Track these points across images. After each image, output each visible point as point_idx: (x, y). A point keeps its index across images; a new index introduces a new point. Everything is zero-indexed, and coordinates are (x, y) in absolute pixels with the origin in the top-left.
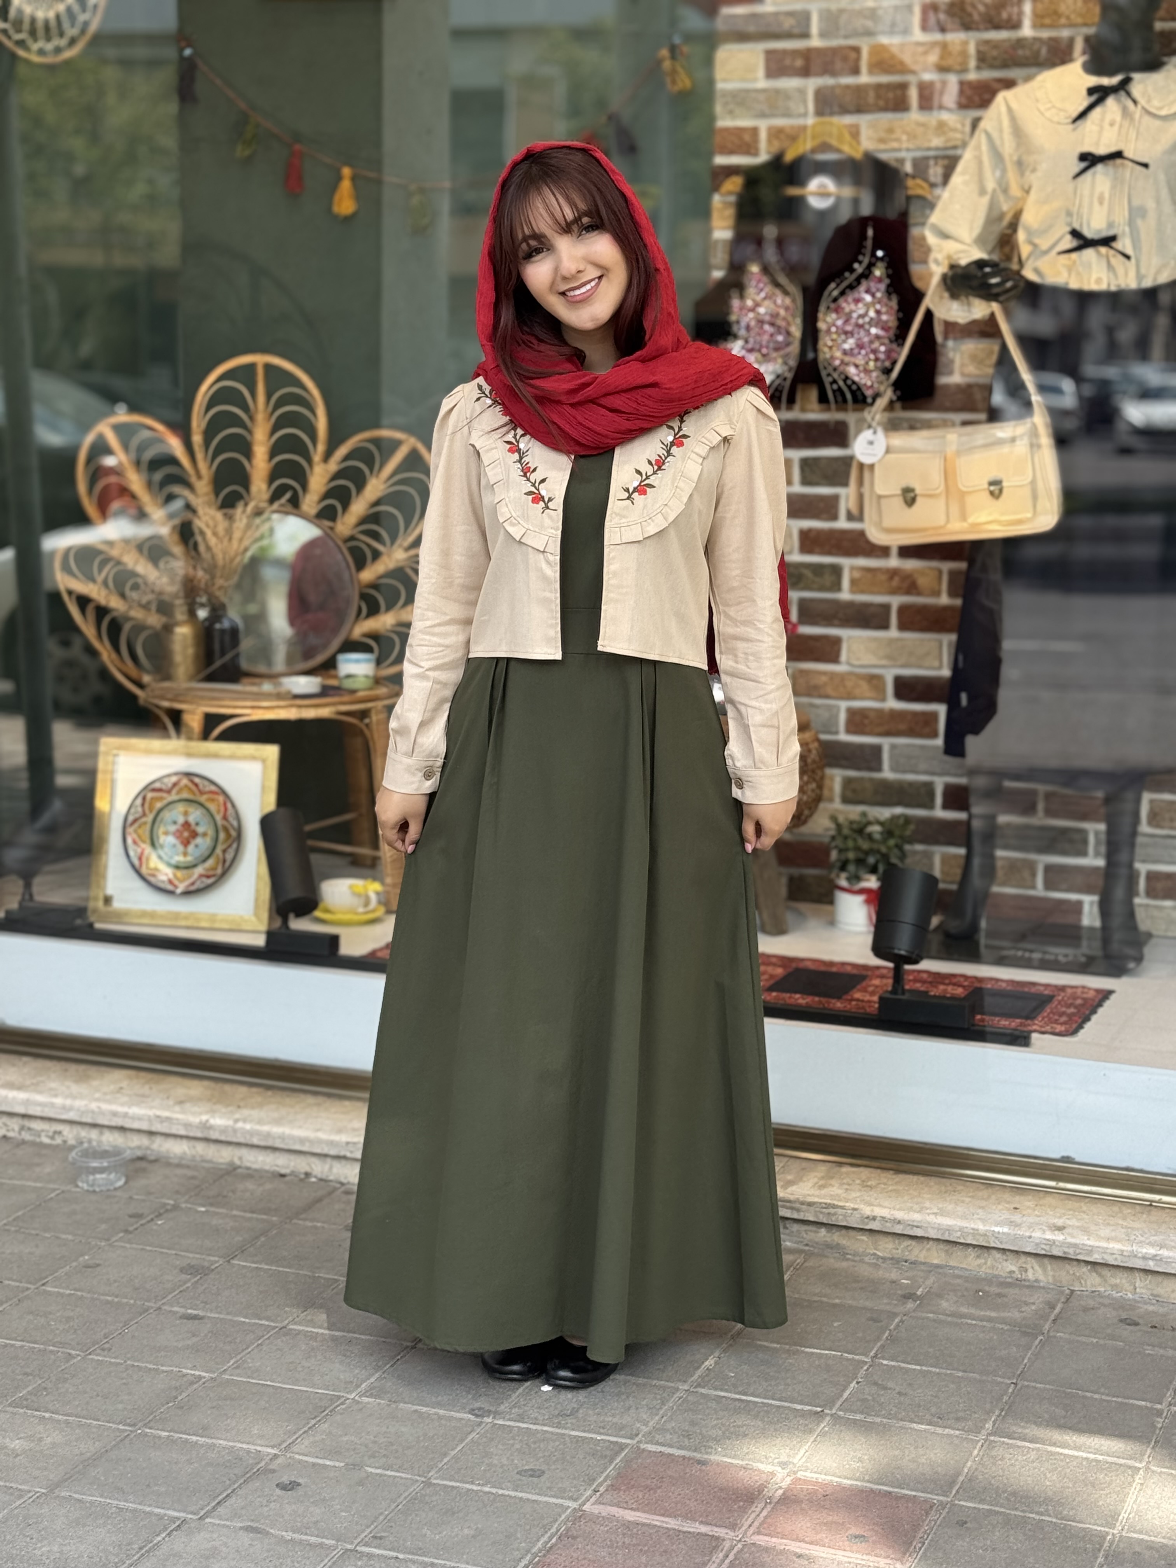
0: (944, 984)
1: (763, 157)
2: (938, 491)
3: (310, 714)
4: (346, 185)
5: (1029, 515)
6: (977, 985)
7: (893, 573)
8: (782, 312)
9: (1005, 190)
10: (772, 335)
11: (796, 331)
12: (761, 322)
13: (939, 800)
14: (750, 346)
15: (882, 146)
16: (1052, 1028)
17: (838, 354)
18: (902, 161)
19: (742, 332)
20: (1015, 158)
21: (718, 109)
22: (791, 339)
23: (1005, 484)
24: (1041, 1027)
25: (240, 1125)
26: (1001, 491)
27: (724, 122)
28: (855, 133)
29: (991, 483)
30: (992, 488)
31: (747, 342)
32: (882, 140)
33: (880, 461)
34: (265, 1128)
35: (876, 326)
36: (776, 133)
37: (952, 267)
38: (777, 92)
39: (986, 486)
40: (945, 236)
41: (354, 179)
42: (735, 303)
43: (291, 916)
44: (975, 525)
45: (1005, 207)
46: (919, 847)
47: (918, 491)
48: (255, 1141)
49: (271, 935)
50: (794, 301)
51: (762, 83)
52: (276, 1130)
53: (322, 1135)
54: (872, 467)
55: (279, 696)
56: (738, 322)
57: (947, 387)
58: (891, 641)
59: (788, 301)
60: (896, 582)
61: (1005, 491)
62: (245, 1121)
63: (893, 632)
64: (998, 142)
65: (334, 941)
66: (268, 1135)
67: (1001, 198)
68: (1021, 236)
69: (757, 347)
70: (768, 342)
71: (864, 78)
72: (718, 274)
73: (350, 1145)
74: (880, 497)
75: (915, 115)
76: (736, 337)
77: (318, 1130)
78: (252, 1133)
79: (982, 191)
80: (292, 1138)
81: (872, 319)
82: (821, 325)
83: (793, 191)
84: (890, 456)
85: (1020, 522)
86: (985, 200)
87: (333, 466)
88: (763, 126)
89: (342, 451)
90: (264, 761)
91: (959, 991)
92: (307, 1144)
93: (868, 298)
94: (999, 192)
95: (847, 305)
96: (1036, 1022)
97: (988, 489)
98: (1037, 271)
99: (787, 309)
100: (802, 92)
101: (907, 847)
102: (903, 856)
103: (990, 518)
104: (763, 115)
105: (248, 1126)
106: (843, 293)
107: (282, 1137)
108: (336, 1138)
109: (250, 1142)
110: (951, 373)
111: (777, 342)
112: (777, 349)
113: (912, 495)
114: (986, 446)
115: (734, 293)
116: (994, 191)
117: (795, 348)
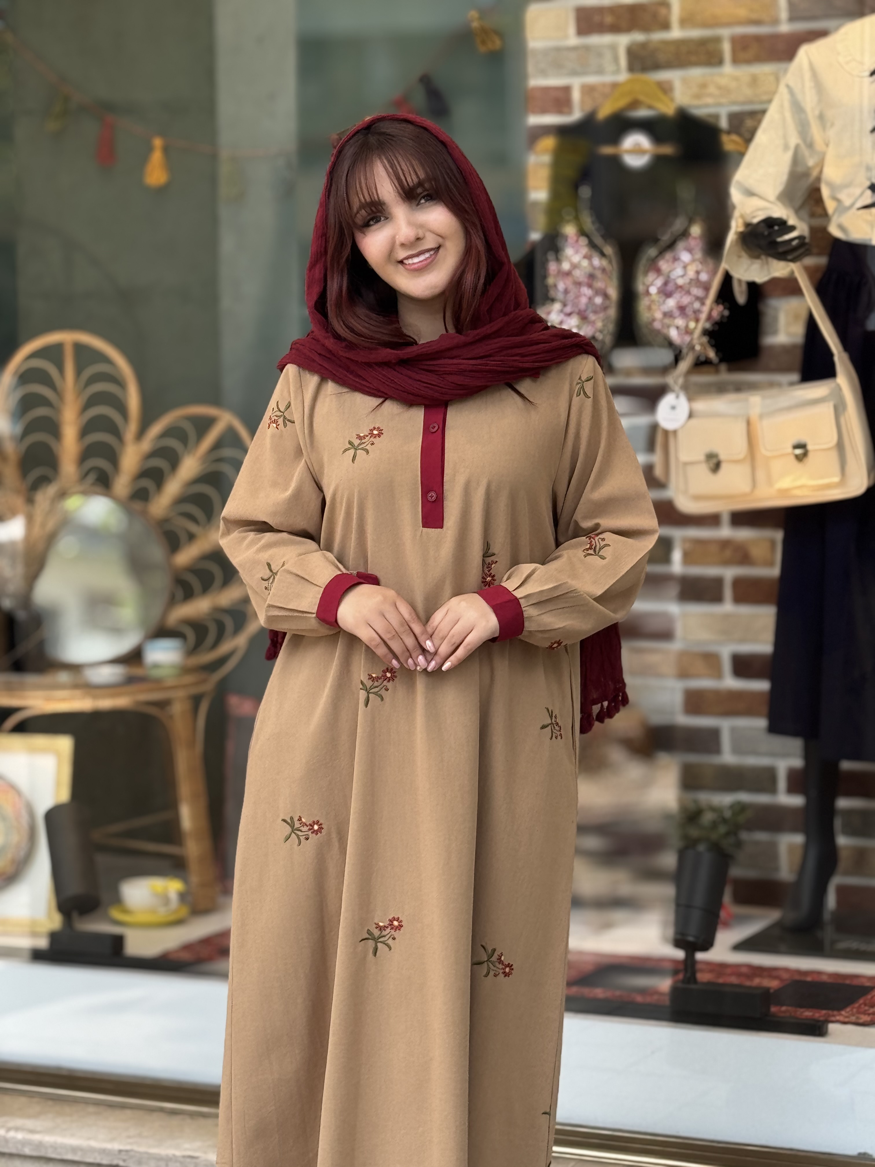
0: (761, 976)
1: (576, 115)
2: (741, 456)
3: (106, 703)
4: (157, 157)
5: (836, 479)
6: (797, 977)
7: (725, 544)
8: (598, 274)
9: (810, 145)
10: (590, 299)
11: (613, 292)
12: (578, 284)
13: (782, 783)
14: (568, 309)
15: (696, 102)
16: (857, 1018)
17: (658, 315)
18: (717, 117)
19: (560, 296)
20: (817, 112)
21: (531, 67)
22: (608, 302)
23: (810, 447)
24: (847, 1017)
25: (12, 1134)
26: (805, 454)
27: (536, 82)
28: (666, 88)
29: (797, 447)
30: (798, 451)
31: (565, 305)
32: (698, 96)
33: (683, 427)
34: (37, 1137)
35: (697, 287)
36: (588, 90)
37: (748, 225)
38: (587, 48)
39: (790, 450)
40: (750, 193)
41: (166, 150)
42: (552, 267)
43: (75, 915)
44: (784, 492)
45: (811, 162)
46: (761, 836)
47: (722, 457)
48: (27, 1151)
49: (53, 936)
50: (610, 262)
51: (573, 40)
52: (48, 1139)
53: (94, 1144)
54: (675, 432)
55: (76, 686)
56: (555, 286)
57: (772, 348)
58: (727, 617)
59: (605, 263)
60: (728, 553)
61: (811, 455)
62: (17, 1129)
63: (728, 607)
64: (799, 97)
65: (118, 941)
66: (40, 1145)
67: (806, 152)
68: (825, 192)
69: (577, 310)
70: (587, 305)
71: (676, 33)
72: (535, 236)
73: (123, 1153)
74: (686, 464)
75: (728, 68)
76: (553, 300)
77: (89, 1139)
78: (24, 1143)
79: (786, 147)
80: (64, 1147)
81: (691, 280)
82: (640, 288)
83: (607, 150)
84: (694, 422)
85: (828, 486)
86: (789, 155)
87: (147, 445)
88: (576, 84)
89: (156, 429)
90: (57, 754)
91: (773, 984)
92: (79, 1153)
93: (685, 257)
94: (803, 147)
95: (664, 265)
96: (843, 1013)
97: (793, 454)
98: (841, 227)
99: (604, 270)
100: (613, 48)
101: (744, 836)
102: (739, 844)
103: (799, 483)
104: (574, 73)
105: (20, 1136)
106: (661, 253)
107: (54, 1147)
108: (109, 1146)
109: (21, 1153)
110: (775, 332)
111: (594, 304)
112: (595, 312)
113: (714, 461)
114: (790, 408)
115: (551, 256)
116: (797, 147)
117: (612, 312)
